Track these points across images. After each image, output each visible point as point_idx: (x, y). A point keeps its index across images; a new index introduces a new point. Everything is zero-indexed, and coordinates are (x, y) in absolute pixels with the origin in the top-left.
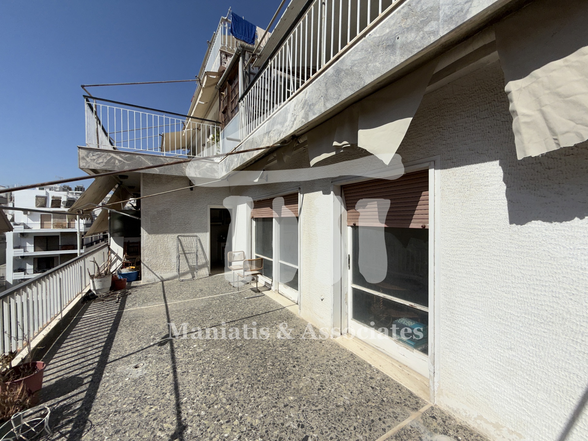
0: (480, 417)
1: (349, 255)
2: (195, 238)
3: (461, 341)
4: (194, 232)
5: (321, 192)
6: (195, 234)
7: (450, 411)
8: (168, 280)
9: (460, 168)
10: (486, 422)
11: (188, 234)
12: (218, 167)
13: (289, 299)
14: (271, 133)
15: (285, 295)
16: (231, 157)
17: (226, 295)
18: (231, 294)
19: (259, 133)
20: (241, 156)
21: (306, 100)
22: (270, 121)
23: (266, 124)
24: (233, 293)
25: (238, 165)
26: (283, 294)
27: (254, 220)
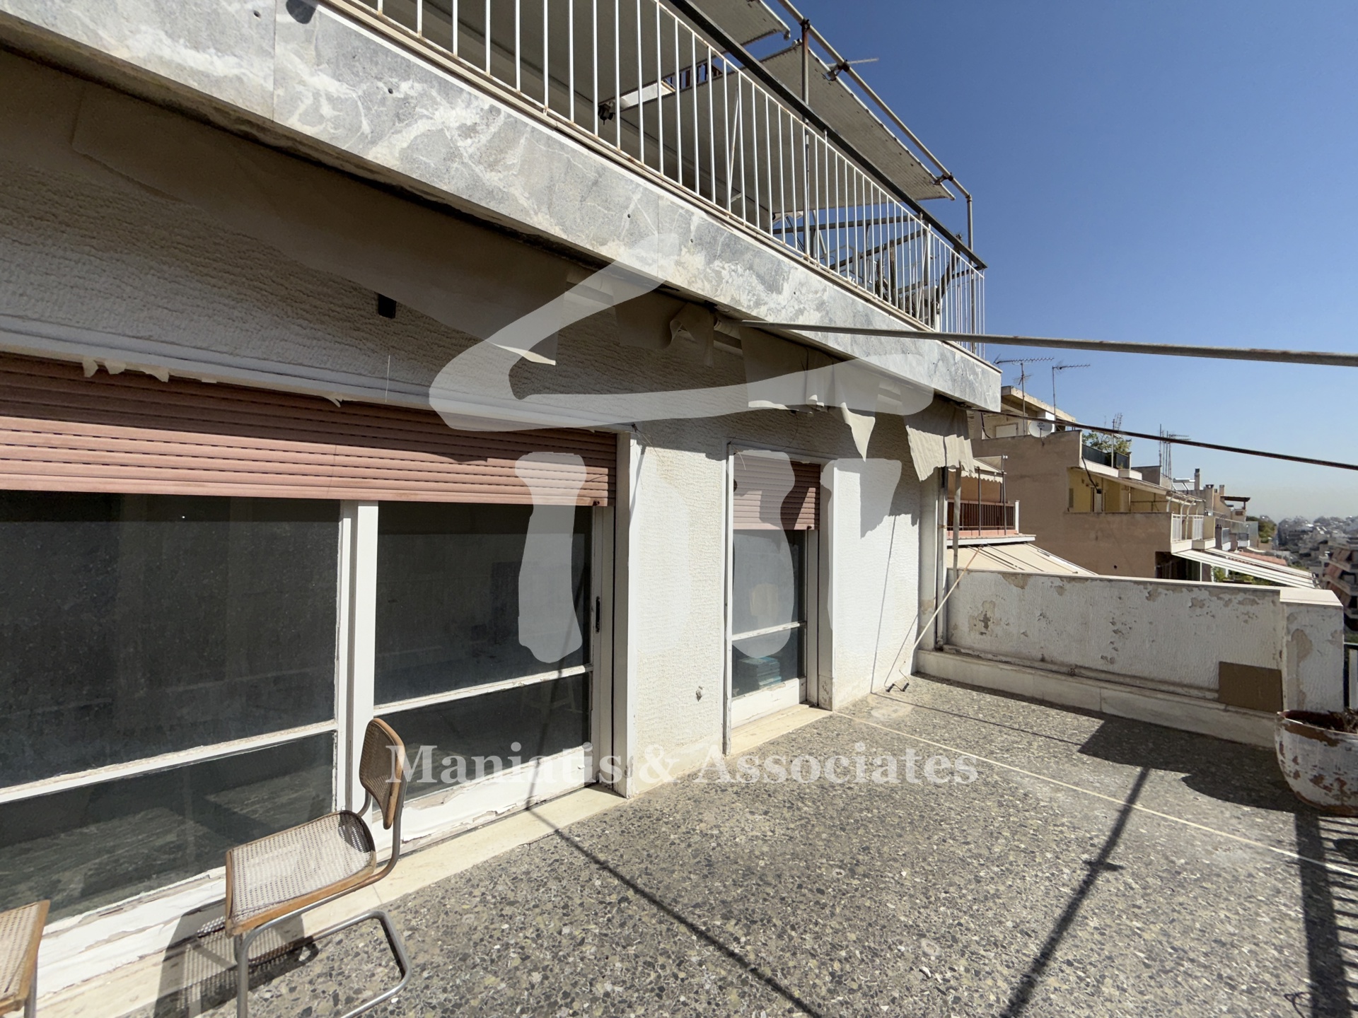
7: (841, 704)
13: (475, 829)
14: (723, 268)
15: (437, 834)
19: (654, 204)
20: (431, 135)
21: (824, 302)
22: (718, 227)
23: (697, 215)
25: (385, 156)
26: (409, 847)
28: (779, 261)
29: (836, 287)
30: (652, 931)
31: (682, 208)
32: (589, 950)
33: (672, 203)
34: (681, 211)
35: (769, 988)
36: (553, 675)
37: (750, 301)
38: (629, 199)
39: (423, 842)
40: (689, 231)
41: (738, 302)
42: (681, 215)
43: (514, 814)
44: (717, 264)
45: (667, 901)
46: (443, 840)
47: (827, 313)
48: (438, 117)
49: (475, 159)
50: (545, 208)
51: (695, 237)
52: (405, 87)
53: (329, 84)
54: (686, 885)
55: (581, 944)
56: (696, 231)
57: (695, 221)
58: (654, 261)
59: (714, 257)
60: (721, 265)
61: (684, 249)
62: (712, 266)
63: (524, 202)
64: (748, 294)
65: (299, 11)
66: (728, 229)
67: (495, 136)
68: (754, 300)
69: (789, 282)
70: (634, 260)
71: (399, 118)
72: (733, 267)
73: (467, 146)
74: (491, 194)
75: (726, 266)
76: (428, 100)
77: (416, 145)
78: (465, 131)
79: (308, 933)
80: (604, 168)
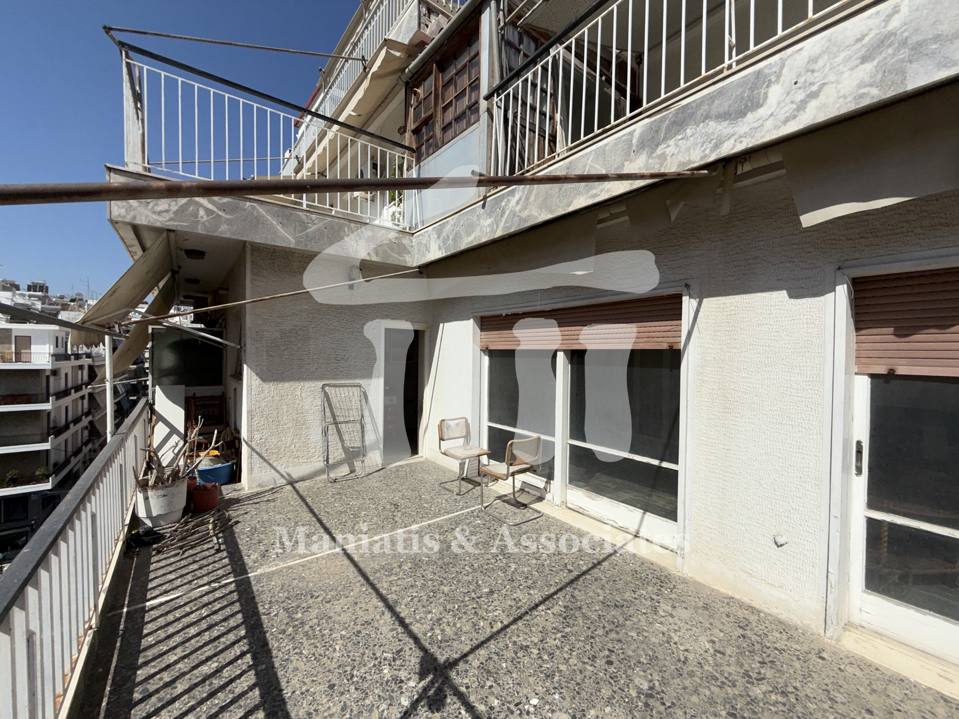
1: (859, 444)
2: (356, 391)
4: (355, 378)
5: (784, 292)
6: (357, 381)
8: (302, 479)
11: (343, 382)
12: (412, 242)
13: (605, 523)
14: (668, 146)
15: (591, 513)
16: (465, 219)
17: (458, 516)
18: (468, 512)
19: (603, 152)
20: (509, 213)
21: (893, 34)
22: (661, 118)
23: (639, 128)
24: (472, 512)
25: (499, 234)
26: (581, 511)
27: (487, 354)
30: (549, 579)
31: (625, 135)
32: (534, 561)
33: (616, 139)
34: (623, 139)
35: (516, 617)
36: (655, 462)
37: (704, 151)
38: (585, 166)
39: (586, 512)
40: (632, 146)
41: (690, 162)
42: (624, 141)
44: (659, 151)
45: (574, 586)
47: (904, 43)
48: (511, 205)
49: (520, 211)
50: (544, 210)
51: (637, 146)
52: (503, 204)
53: (489, 221)
54: (591, 594)
55: (536, 559)
56: (638, 141)
57: (637, 135)
58: (602, 191)
59: (658, 145)
60: (665, 146)
61: (626, 164)
62: (654, 155)
63: (536, 214)
64: (702, 146)
65: (484, 206)
66: (673, 109)
67: (527, 195)
68: (711, 145)
69: (782, 79)
70: (588, 200)
71: (502, 216)
72: (680, 137)
73: (518, 208)
74: (525, 221)
75: (672, 142)
76: (509, 201)
77: (506, 222)
78: (518, 203)
79: (531, 506)
80: (571, 162)
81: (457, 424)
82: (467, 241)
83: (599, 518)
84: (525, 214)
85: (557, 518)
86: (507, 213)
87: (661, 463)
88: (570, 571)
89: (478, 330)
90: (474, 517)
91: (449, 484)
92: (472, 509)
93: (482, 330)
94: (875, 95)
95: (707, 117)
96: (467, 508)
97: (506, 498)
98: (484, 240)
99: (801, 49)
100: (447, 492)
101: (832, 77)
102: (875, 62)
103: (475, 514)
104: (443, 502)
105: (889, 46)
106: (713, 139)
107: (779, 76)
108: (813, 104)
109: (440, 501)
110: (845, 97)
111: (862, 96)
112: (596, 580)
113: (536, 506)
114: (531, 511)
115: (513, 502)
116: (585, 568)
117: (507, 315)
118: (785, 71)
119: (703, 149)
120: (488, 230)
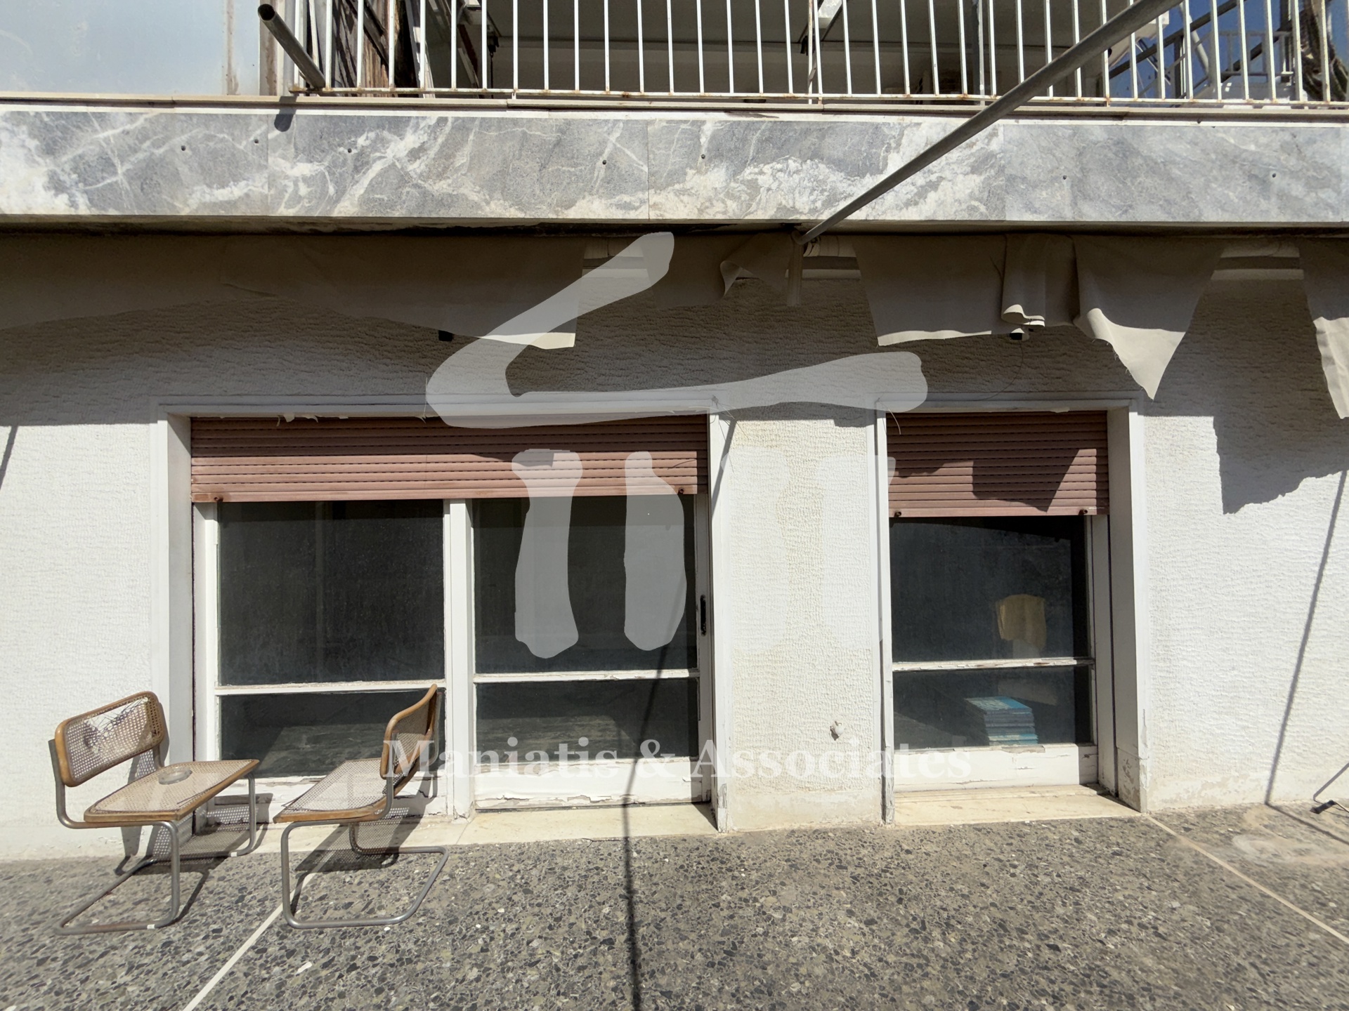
0: (1205, 786)
3: (1178, 685)
7: (1168, 805)
9: (1169, 418)
10: (1213, 785)
13: (569, 808)
14: (761, 173)
15: (534, 801)
16: (199, 132)
17: (217, 991)
18: (246, 960)
19: (640, 134)
20: (384, 173)
21: (992, 155)
22: (749, 123)
23: (712, 121)
24: (259, 949)
25: (347, 208)
26: (510, 805)
27: (214, 512)
28: (877, 127)
29: (1023, 122)
30: (597, 994)
31: (685, 122)
32: (532, 975)
33: (669, 122)
34: (683, 126)
36: (650, 674)
37: (814, 202)
38: (603, 143)
39: (522, 803)
40: (700, 146)
41: (794, 210)
42: (684, 131)
43: (609, 806)
44: (749, 172)
45: (645, 969)
46: (540, 809)
47: (1002, 170)
48: (390, 153)
49: (424, 176)
50: (497, 195)
51: (708, 150)
52: (361, 141)
53: (305, 169)
54: (682, 963)
55: (532, 965)
56: (710, 142)
57: (708, 129)
58: (642, 202)
59: (744, 164)
60: (756, 170)
61: (690, 172)
62: (739, 177)
63: (474, 197)
64: (811, 194)
65: (283, 123)
66: (768, 119)
67: (443, 145)
68: (824, 198)
69: (902, 149)
70: (613, 210)
71: (357, 169)
72: (779, 166)
73: (416, 167)
74: (440, 202)
75: (767, 169)
76: (380, 142)
77: (372, 187)
78: (415, 154)
79: (404, 845)
80: (568, 123)
81: (119, 719)
82: (208, 198)
83: (553, 802)
84: (441, 187)
85: (481, 842)
86: (377, 168)
87: (659, 673)
88: (610, 942)
89: (184, 453)
90: (278, 961)
91: (97, 907)
92: (251, 941)
93: (195, 451)
94: (982, 213)
95: (816, 155)
96: (231, 949)
97: (326, 859)
98: (285, 211)
99: (919, 124)
100: (115, 940)
101: (947, 174)
102: (982, 178)
103: (273, 950)
104: (122, 977)
105: (992, 166)
106: (825, 190)
107: (899, 145)
108: (932, 196)
109: (104, 983)
110: (960, 202)
111: (974, 209)
112: (658, 927)
113: (417, 838)
114: (413, 857)
115: (353, 858)
116: (622, 918)
117: (298, 421)
118: (904, 141)
119: (812, 198)
120: (303, 190)
